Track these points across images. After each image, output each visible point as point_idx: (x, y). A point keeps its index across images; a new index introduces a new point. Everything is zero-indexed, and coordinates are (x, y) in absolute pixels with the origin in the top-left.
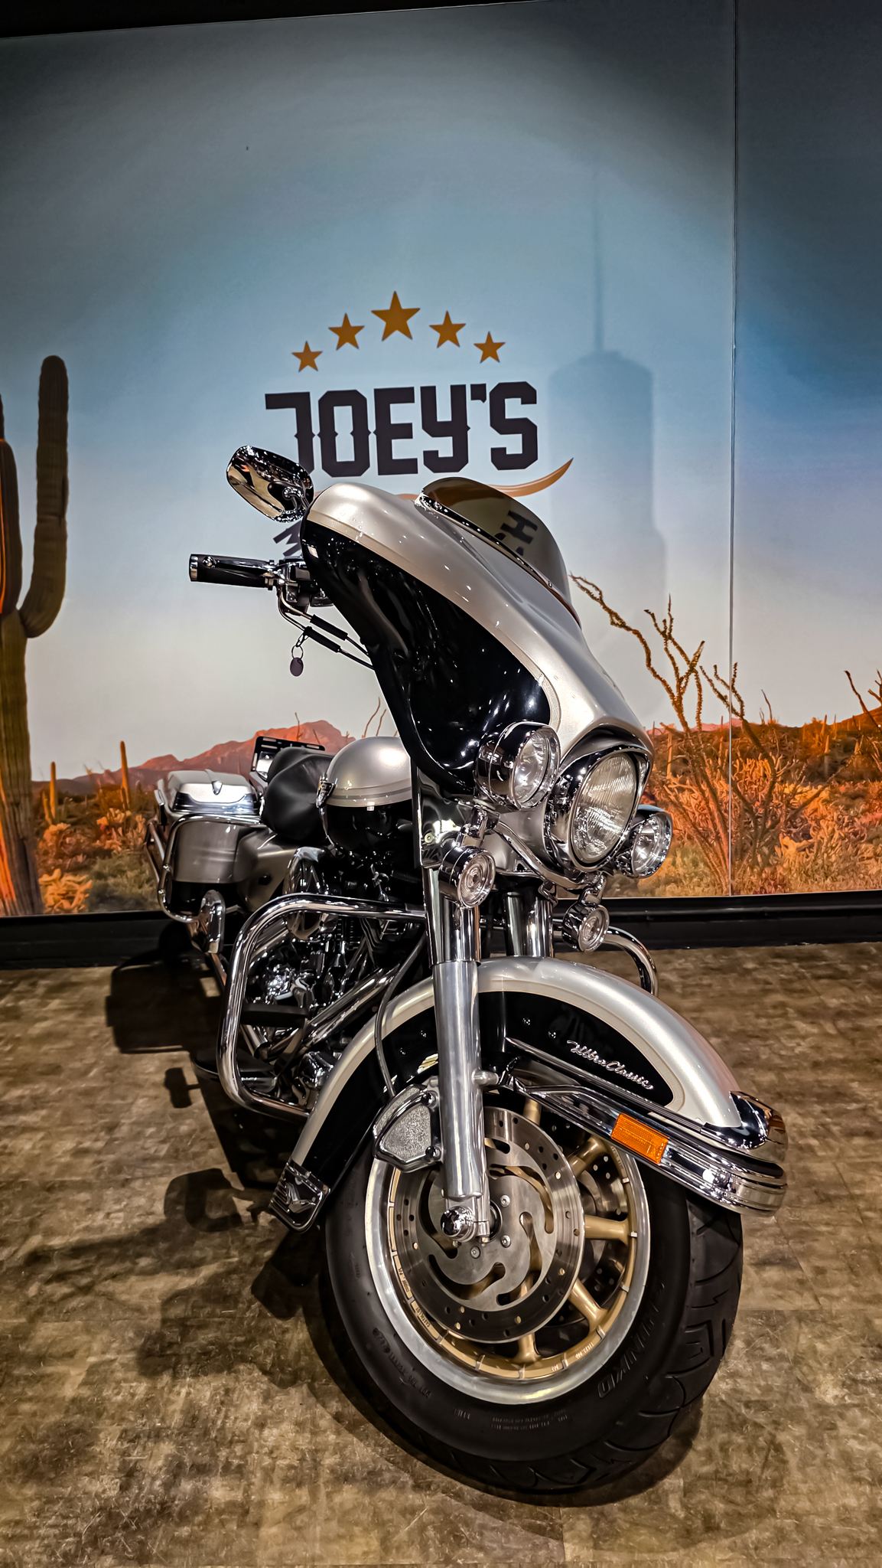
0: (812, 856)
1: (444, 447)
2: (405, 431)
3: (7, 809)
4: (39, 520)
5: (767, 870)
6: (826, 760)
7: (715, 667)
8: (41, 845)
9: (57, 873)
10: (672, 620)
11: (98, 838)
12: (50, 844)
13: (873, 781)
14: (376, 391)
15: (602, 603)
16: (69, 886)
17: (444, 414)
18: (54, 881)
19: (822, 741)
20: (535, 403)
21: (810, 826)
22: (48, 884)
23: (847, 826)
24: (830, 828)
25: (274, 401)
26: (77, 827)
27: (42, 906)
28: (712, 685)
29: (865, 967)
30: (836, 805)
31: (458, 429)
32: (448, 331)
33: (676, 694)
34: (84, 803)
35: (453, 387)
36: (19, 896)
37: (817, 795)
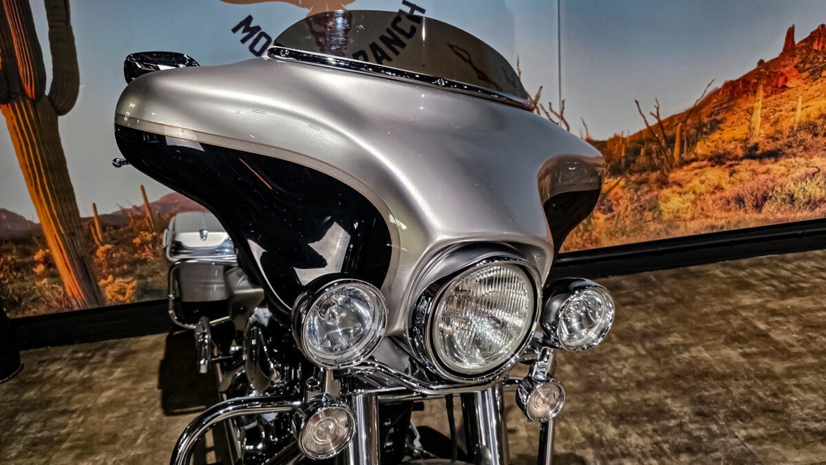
0: (614, 223)
3: (66, 238)
4: (51, 26)
5: (587, 234)
6: (623, 161)
7: (550, 103)
8: (95, 260)
9: (110, 278)
11: (136, 252)
12: (102, 259)
13: (652, 172)
15: (472, 64)
16: (120, 286)
18: (110, 283)
19: (620, 148)
21: (612, 204)
22: (105, 286)
23: (636, 201)
24: (626, 204)
26: (119, 246)
27: (104, 300)
28: (548, 116)
29: (651, 293)
30: (629, 189)
34: (122, 229)
36: (86, 295)
37: (617, 184)
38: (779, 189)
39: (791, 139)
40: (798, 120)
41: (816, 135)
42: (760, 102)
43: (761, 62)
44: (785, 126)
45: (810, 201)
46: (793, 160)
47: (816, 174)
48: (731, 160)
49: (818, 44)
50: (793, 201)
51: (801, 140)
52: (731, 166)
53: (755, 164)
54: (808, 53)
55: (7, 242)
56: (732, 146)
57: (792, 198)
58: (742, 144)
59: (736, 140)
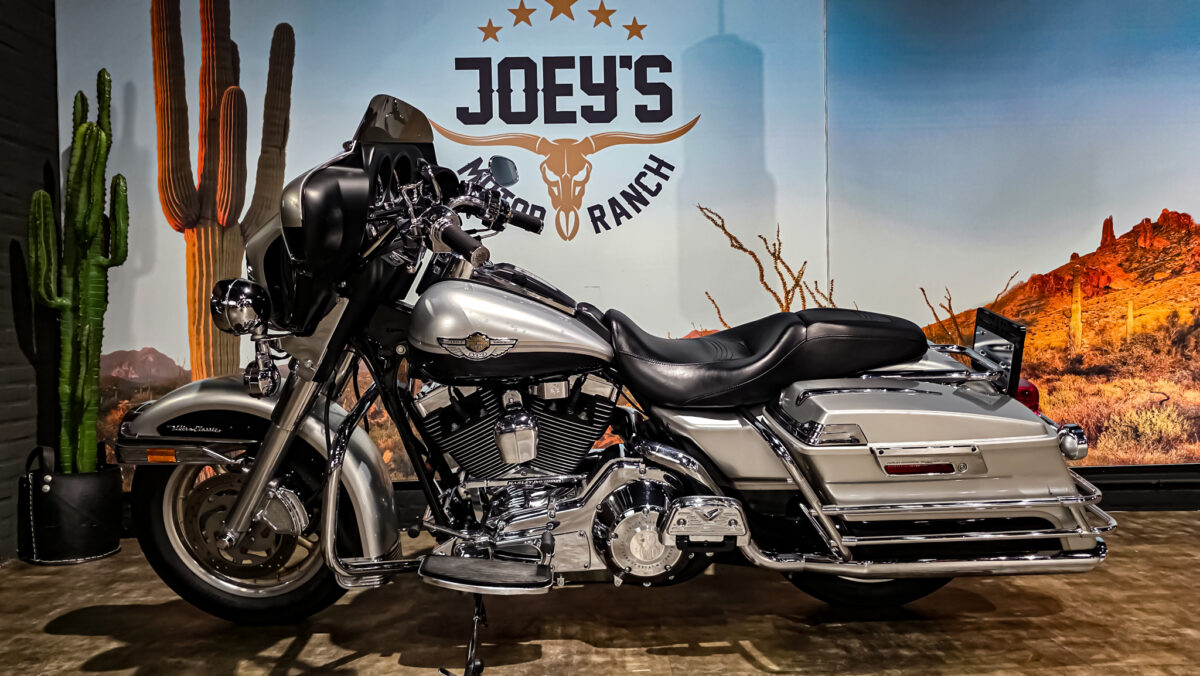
1: (598, 103)
2: (567, 90)
7: (816, 282)
10: (780, 244)
14: (545, 58)
15: (724, 229)
17: (598, 77)
20: (670, 71)
25: (462, 64)
28: (814, 297)
31: (609, 89)
32: (602, 15)
33: (784, 304)
35: (605, 58)
38: (1117, 418)
39: (1125, 354)
40: (1130, 331)
41: (1157, 352)
42: (1079, 304)
43: (1075, 256)
44: (1115, 335)
45: (1161, 438)
46: (1130, 381)
47: (1165, 403)
48: (1049, 374)
49: (1145, 241)
50: (1138, 436)
51: (1138, 357)
52: (1048, 381)
53: (1081, 382)
54: (1134, 249)
56: (1048, 355)
57: (1137, 434)
58: (1062, 355)
59: (1052, 349)
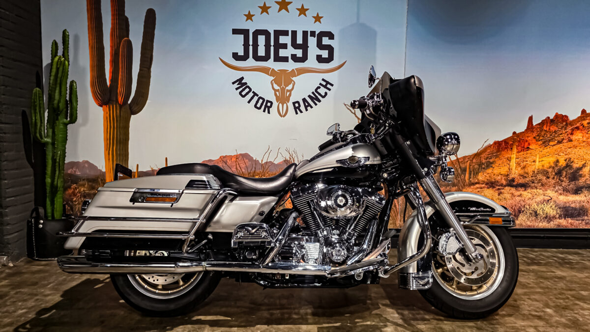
1: (299, 53)
2: (285, 46)
4: (140, 70)
13: (453, 187)
14: (274, 31)
15: (355, 115)
17: (300, 41)
20: (334, 39)
25: (236, 32)
31: (304, 47)
32: (303, 11)
35: (303, 31)
38: (528, 207)
39: (534, 178)
40: (537, 168)
41: (548, 178)
42: (515, 155)
43: (514, 133)
44: (530, 170)
45: (547, 216)
46: (535, 190)
47: (550, 201)
48: (499, 186)
49: (547, 127)
50: (537, 215)
51: (539, 180)
52: (499, 189)
53: (513, 190)
54: (541, 131)
55: (84, 180)
56: (499, 178)
57: (536, 214)
58: (505, 177)
59: (501, 175)
